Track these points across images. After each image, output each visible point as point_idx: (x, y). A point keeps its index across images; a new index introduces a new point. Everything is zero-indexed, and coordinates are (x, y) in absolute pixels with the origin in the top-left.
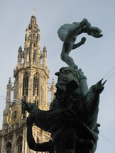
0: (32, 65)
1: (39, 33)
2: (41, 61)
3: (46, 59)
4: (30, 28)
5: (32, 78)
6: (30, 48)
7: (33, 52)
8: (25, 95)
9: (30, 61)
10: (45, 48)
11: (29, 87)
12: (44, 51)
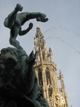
0: (43, 63)
1: (44, 39)
2: (49, 59)
3: (52, 57)
4: (37, 37)
5: (44, 72)
6: (39, 51)
7: (41, 53)
8: (41, 86)
9: (41, 60)
10: (50, 49)
11: (43, 79)
12: (49, 51)
